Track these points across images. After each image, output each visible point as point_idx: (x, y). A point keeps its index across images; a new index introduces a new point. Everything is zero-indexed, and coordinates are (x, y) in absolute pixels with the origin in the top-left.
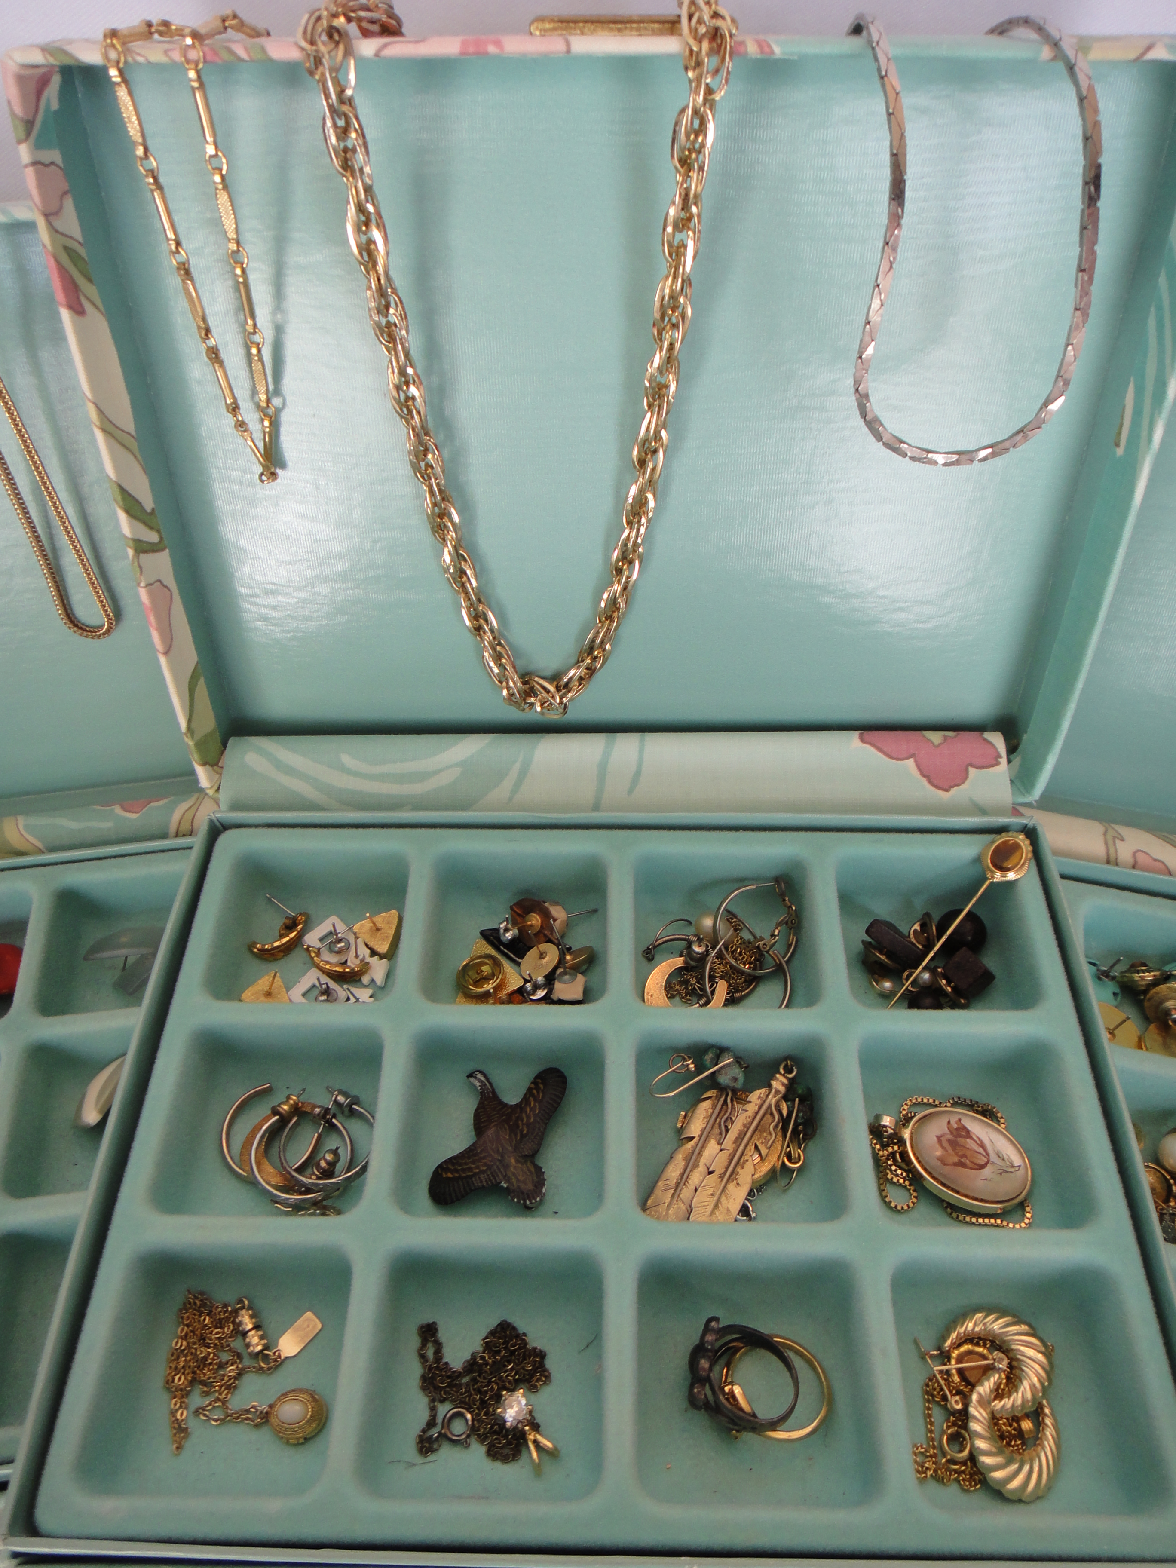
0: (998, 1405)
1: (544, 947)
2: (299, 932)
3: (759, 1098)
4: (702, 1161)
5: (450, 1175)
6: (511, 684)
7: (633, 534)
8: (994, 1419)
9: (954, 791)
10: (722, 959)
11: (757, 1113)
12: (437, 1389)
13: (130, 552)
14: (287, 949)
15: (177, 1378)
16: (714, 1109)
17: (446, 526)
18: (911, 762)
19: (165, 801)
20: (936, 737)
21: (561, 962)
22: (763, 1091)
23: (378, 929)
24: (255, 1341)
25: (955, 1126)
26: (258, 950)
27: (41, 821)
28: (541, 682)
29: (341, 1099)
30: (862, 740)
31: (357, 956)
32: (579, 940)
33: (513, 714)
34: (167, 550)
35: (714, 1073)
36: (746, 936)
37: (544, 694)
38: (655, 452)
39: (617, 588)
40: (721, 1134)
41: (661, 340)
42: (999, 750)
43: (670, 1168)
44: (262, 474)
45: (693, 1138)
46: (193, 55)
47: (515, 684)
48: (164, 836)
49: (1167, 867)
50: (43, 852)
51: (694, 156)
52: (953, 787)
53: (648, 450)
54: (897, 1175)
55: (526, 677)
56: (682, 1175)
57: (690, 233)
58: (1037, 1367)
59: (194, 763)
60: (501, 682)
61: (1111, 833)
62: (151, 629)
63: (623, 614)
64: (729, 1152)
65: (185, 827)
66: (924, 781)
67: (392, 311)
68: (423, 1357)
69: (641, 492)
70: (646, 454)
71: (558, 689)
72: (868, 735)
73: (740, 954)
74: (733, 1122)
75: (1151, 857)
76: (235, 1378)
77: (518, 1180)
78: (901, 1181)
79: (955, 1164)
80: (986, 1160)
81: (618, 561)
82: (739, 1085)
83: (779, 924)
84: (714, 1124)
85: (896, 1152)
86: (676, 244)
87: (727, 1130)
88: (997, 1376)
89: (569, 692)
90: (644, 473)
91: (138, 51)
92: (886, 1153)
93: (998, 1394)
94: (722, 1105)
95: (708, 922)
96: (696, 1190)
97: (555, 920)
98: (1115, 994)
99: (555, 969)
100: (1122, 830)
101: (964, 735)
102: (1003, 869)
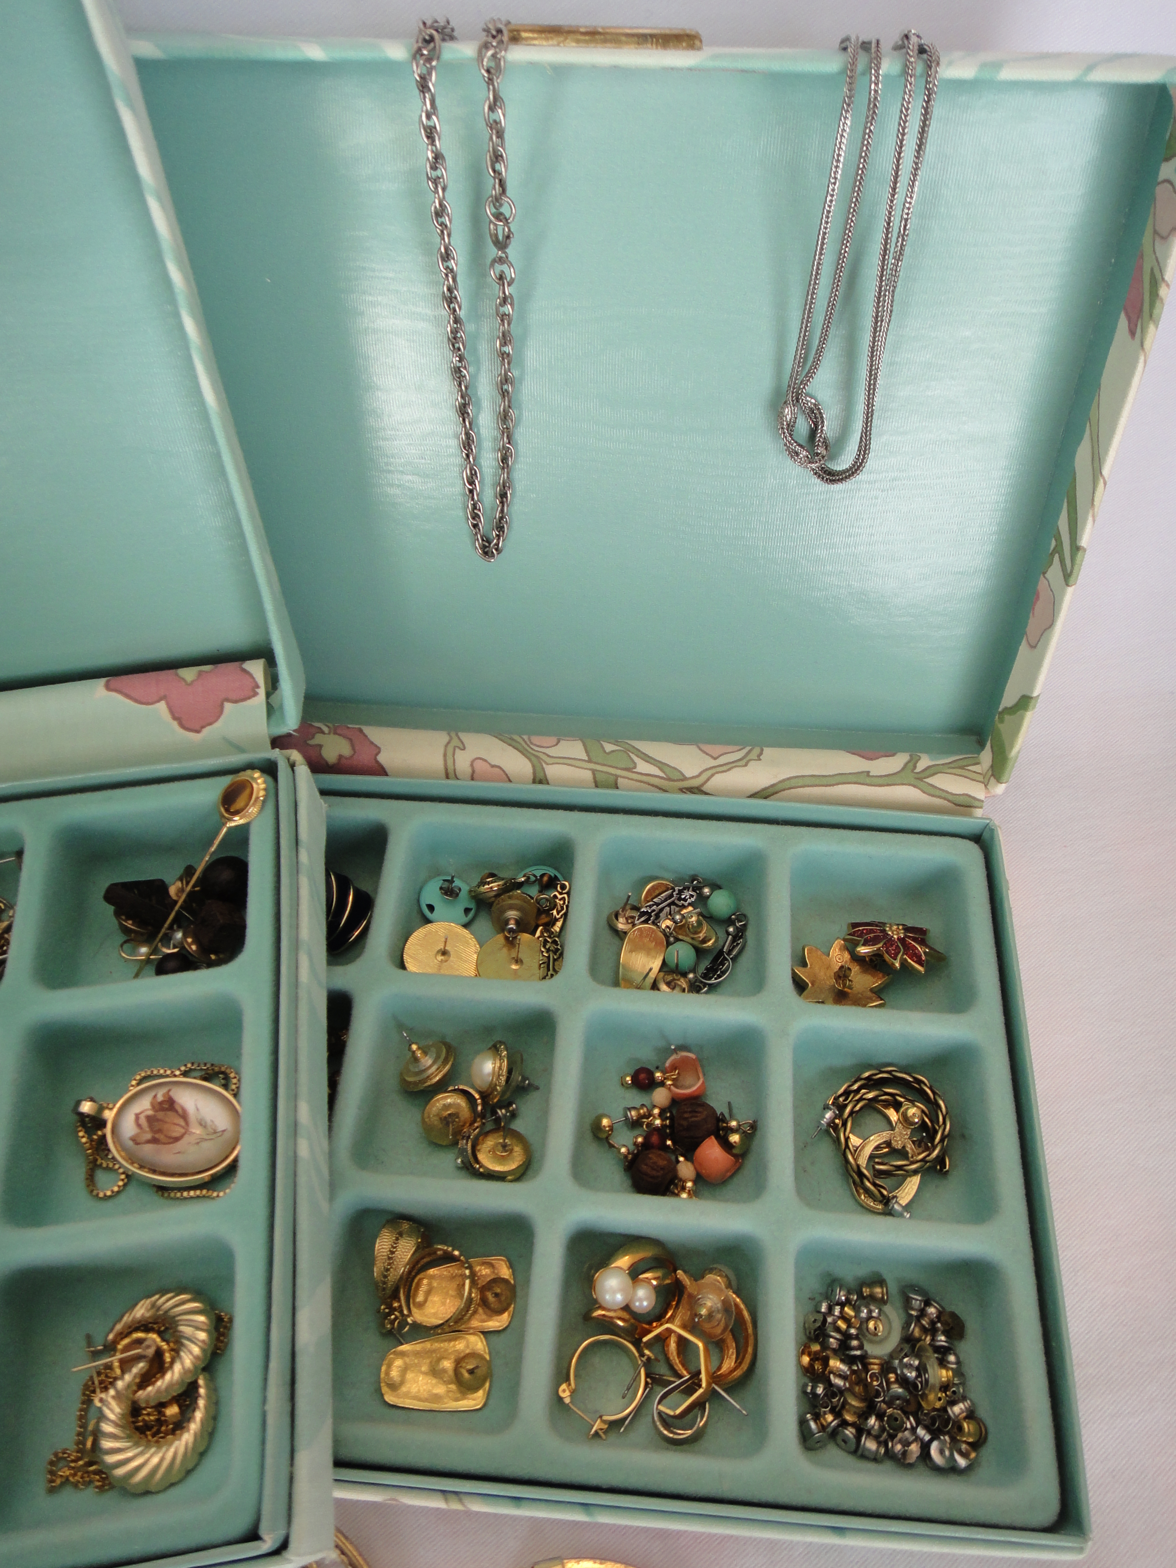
0: (139, 1394)
8: (133, 1412)
9: (206, 731)
18: (162, 706)
20: (191, 673)
25: (161, 1099)
30: (108, 687)
42: (257, 680)
49: (507, 775)
52: (203, 727)
54: (108, 1160)
58: (195, 1347)
61: (455, 742)
66: (175, 724)
72: (113, 680)
75: (489, 764)
79: (147, 1142)
80: (183, 1131)
88: (141, 1365)
93: (142, 1383)
98: (465, 913)
100: (466, 737)
101: (222, 667)
102: (237, 813)
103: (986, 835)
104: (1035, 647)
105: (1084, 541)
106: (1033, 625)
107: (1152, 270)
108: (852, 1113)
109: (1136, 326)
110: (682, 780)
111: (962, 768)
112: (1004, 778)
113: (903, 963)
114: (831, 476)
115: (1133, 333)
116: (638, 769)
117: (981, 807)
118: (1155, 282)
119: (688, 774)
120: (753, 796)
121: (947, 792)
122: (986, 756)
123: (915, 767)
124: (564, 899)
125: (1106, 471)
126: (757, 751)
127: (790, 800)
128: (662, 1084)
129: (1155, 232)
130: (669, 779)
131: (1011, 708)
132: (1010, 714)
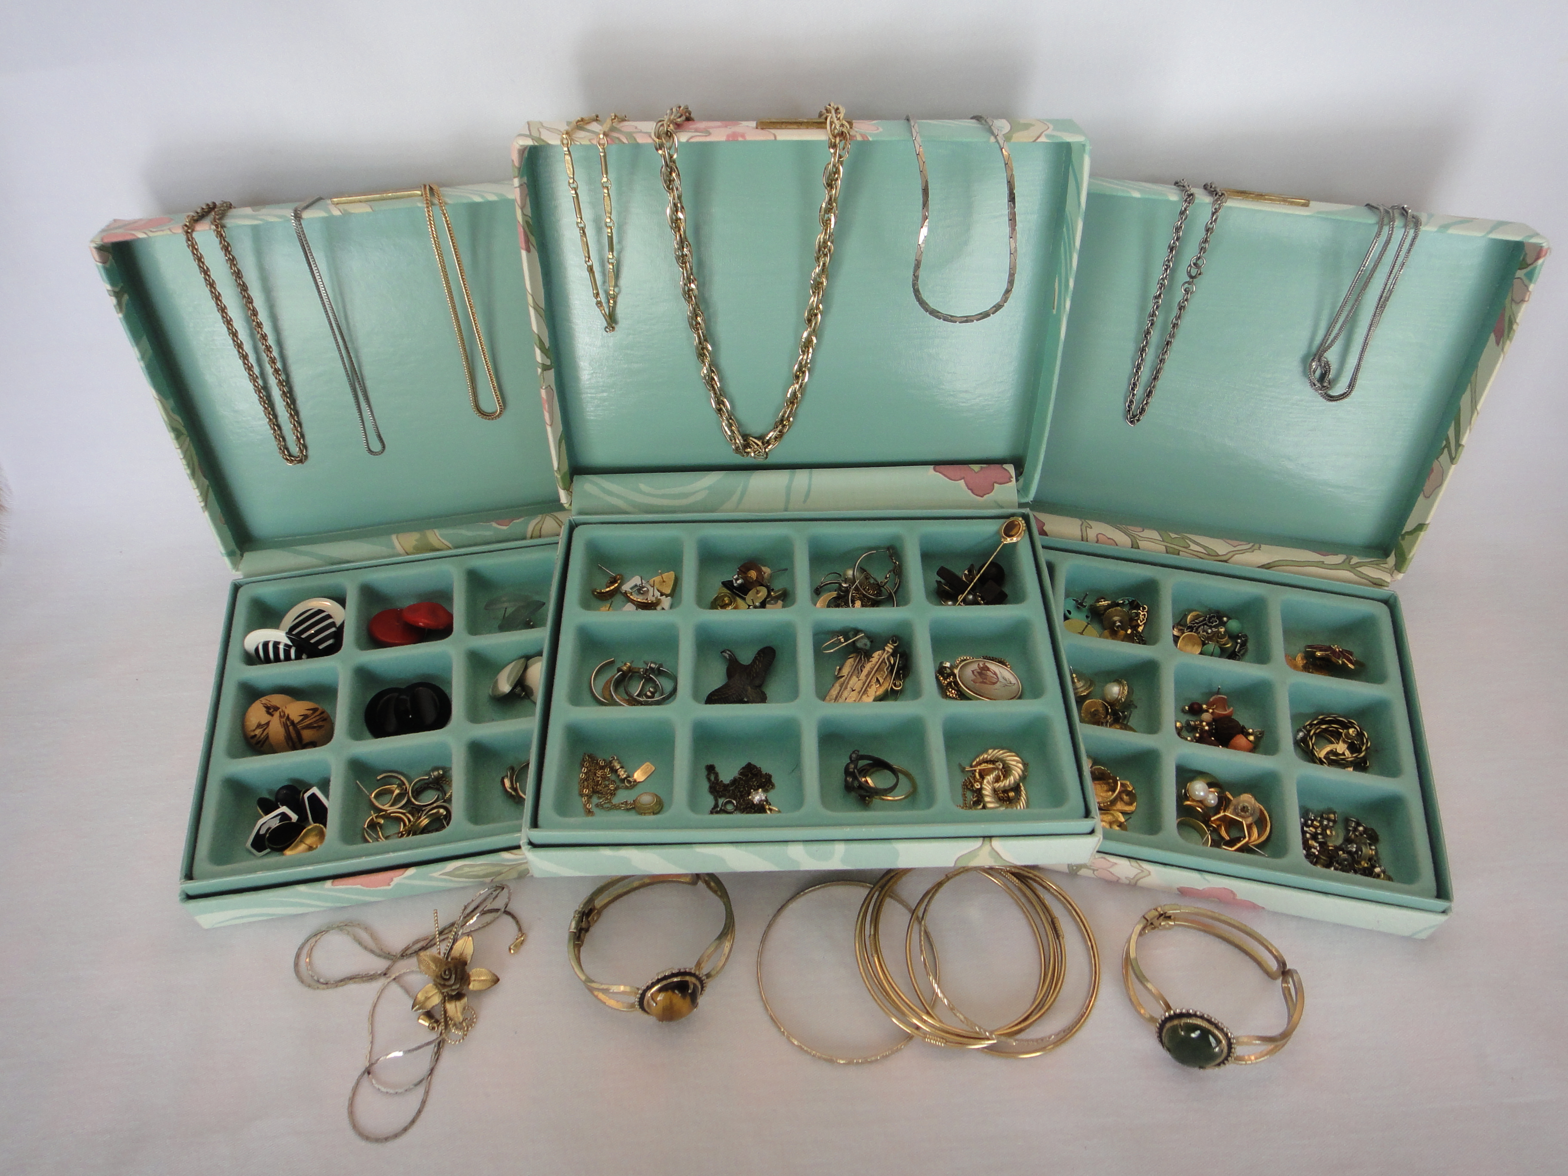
0: (997, 785)
1: (759, 588)
2: (619, 584)
3: (879, 655)
4: (849, 686)
5: (716, 698)
6: (738, 441)
7: (805, 357)
8: (995, 791)
9: (985, 497)
10: (858, 591)
11: (877, 663)
12: (718, 792)
13: (540, 370)
14: (612, 594)
15: (585, 790)
16: (855, 662)
17: (705, 354)
18: (962, 482)
19: (522, 519)
20: (976, 468)
21: (769, 594)
22: (880, 652)
23: (664, 582)
24: (622, 774)
25: (982, 666)
26: (598, 593)
27: (450, 531)
28: (754, 440)
29: (653, 665)
30: (935, 470)
31: (653, 596)
32: (779, 585)
33: (739, 459)
34: (553, 369)
35: (854, 642)
36: (872, 581)
37: (756, 447)
38: (816, 315)
39: (797, 386)
40: (858, 673)
41: (819, 262)
42: (1011, 474)
43: (832, 691)
44: (606, 327)
45: (844, 676)
46: (602, 142)
47: (739, 441)
48: (524, 538)
49: (1116, 543)
50: (451, 549)
51: (833, 182)
52: (985, 495)
53: (812, 315)
54: (952, 693)
55: (745, 437)
56: (839, 693)
57: (832, 214)
58: (1019, 770)
59: (559, 488)
60: (731, 440)
61: (1085, 524)
62: (545, 412)
63: (800, 400)
64: (862, 681)
65: (537, 533)
66: (969, 492)
67: (685, 249)
68: (709, 779)
69: (809, 335)
70: (812, 316)
71: (763, 443)
72: (938, 467)
73: (868, 589)
74: (864, 667)
75: (1107, 537)
76: (614, 790)
77: (753, 697)
78: (954, 696)
79: (981, 683)
80: (996, 681)
81: (797, 372)
82: (868, 647)
83: (890, 572)
84: (854, 670)
85: (952, 681)
86: (825, 219)
87: (862, 671)
88: (997, 772)
89: (769, 445)
90: (811, 326)
91: (576, 139)
92: (946, 682)
93: (997, 780)
94: (859, 661)
95: (850, 573)
96: (846, 699)
97: (764, 573)
98: (1087, 617)
99: (766, 599)
100: (1092, 523)
101: (992, 466)
102: (1010, 536)
103: (1392, 601)
104: (1429, 497)
105: (1464, 441)
106: (1428, 486)
107: (1510, 316)
108: (1314, 733)
109: (1500, 340)
110: (1217, 556)
111: (1377, 564)
112: (1404, 569)
113: (1343, 662)
114: (1331, 398)
115: (1498, 343)
116: (1191, 548)
117: (1387, 586)
118: (1511, 322)
119: (1220, 553)
120: (1259, 567)
121: (1368, 576)
122: (1391, 560)
123: (1350, 562)
124: (1144, 615)
125: (1479, 408)
126: (1257, 546)
127: (1279, 571)
128: (1207, 711)
129: (1513, 300)
130: (1209, 555)
131: (1411, 531)
132: (1408, 535)
